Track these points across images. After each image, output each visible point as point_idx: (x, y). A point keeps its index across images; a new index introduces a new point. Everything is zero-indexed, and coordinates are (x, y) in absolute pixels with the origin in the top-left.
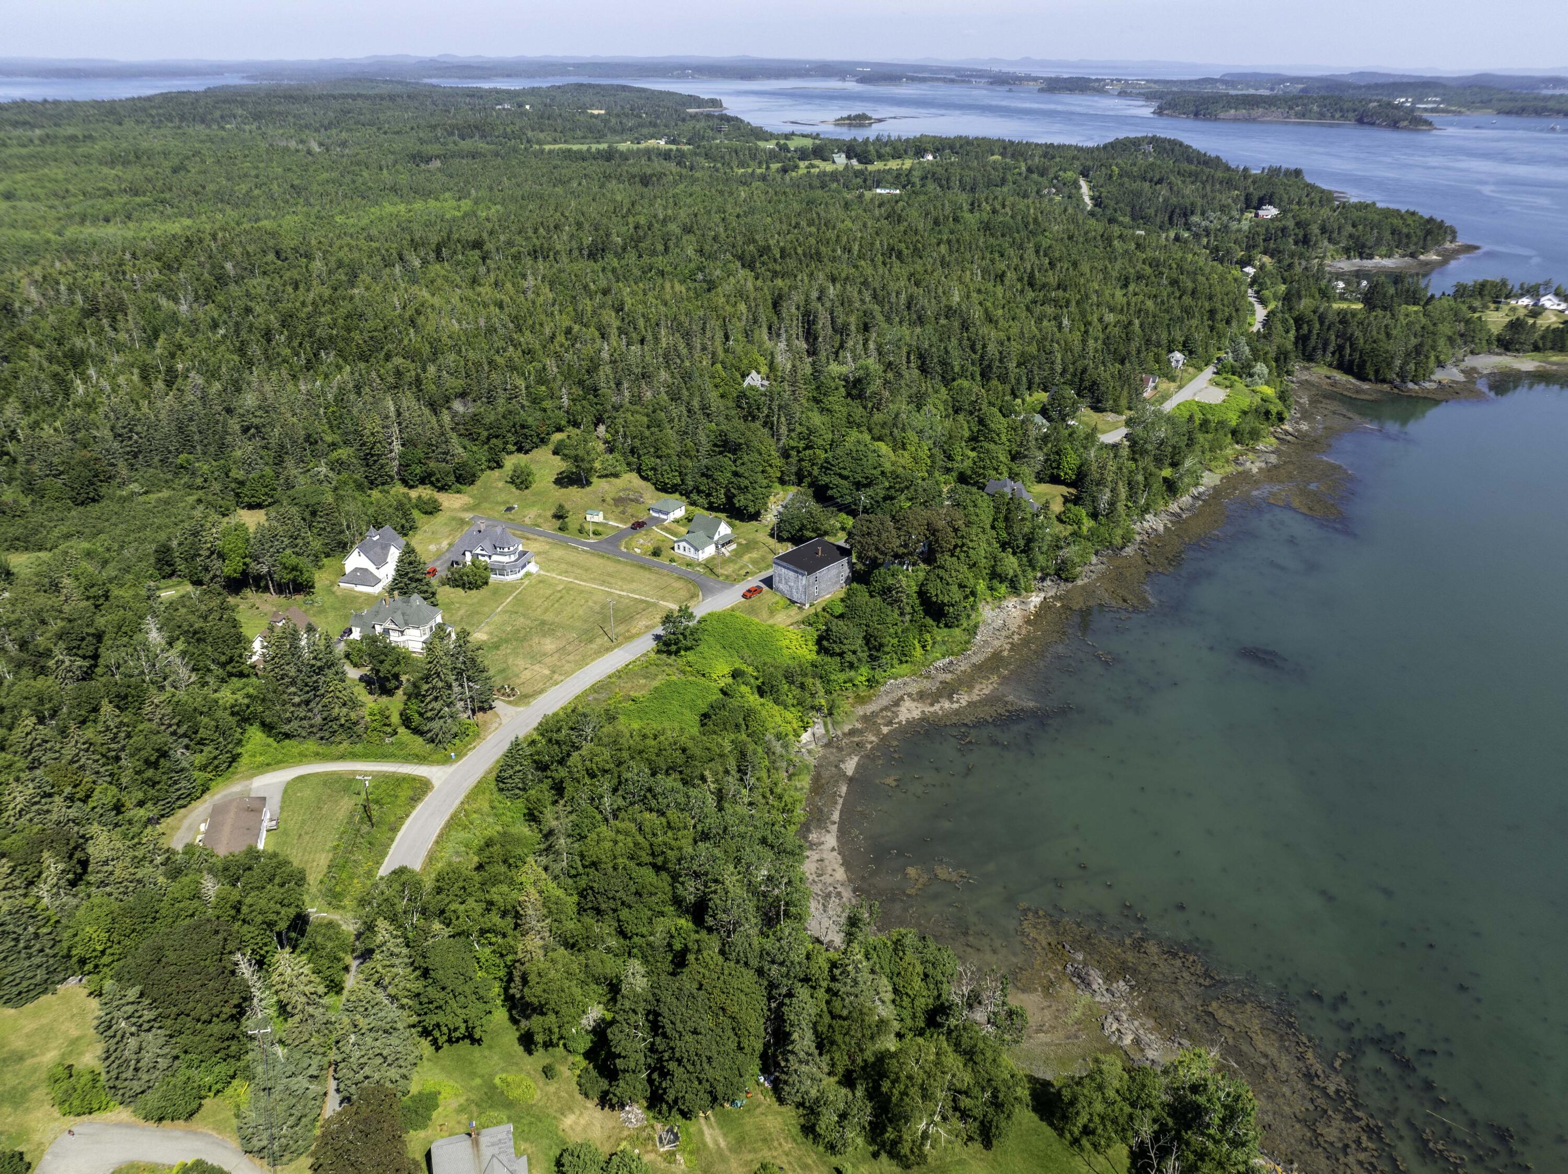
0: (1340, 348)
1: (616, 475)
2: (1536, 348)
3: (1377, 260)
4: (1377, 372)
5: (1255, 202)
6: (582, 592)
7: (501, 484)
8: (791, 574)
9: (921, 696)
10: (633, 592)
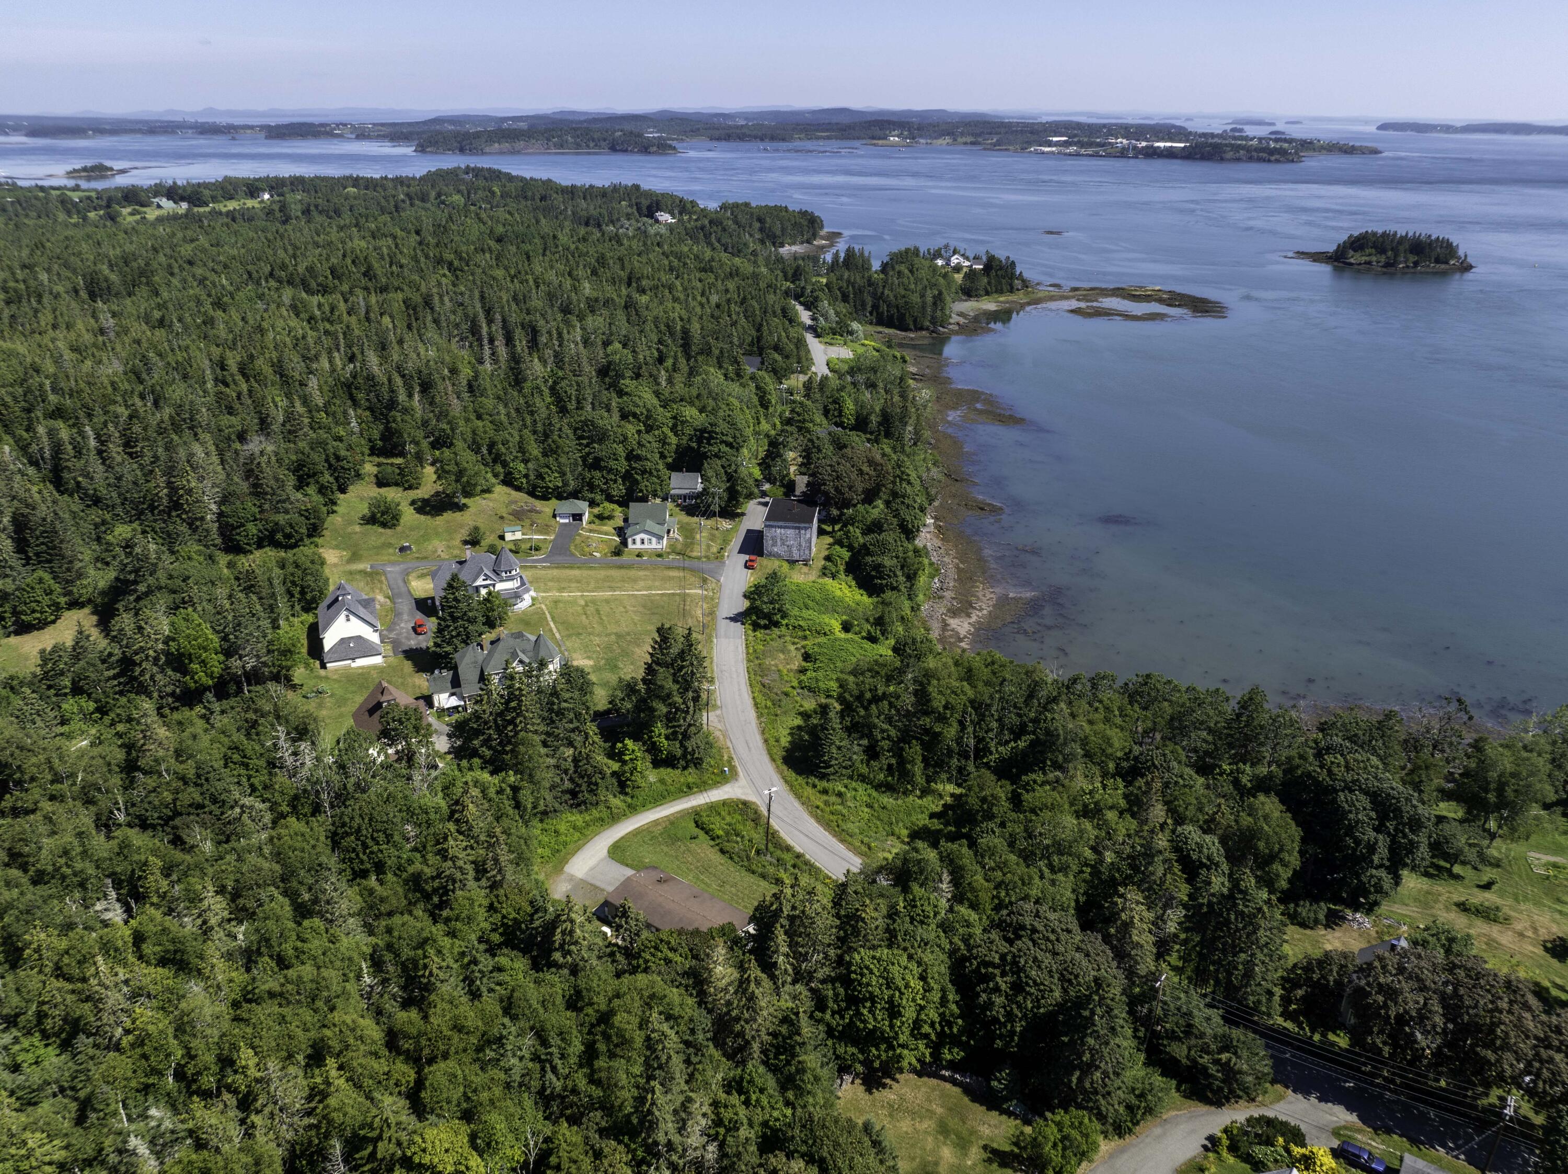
0: (875, 307)
1: (488, 491)
2: (987, 293)
3: (787, 247)
4: (915, 321)
5: (645, 211)
6: (607, 601)
7: (357, 528)
8: (789, 531)
9: (954, 613)
10: (650, 588)
